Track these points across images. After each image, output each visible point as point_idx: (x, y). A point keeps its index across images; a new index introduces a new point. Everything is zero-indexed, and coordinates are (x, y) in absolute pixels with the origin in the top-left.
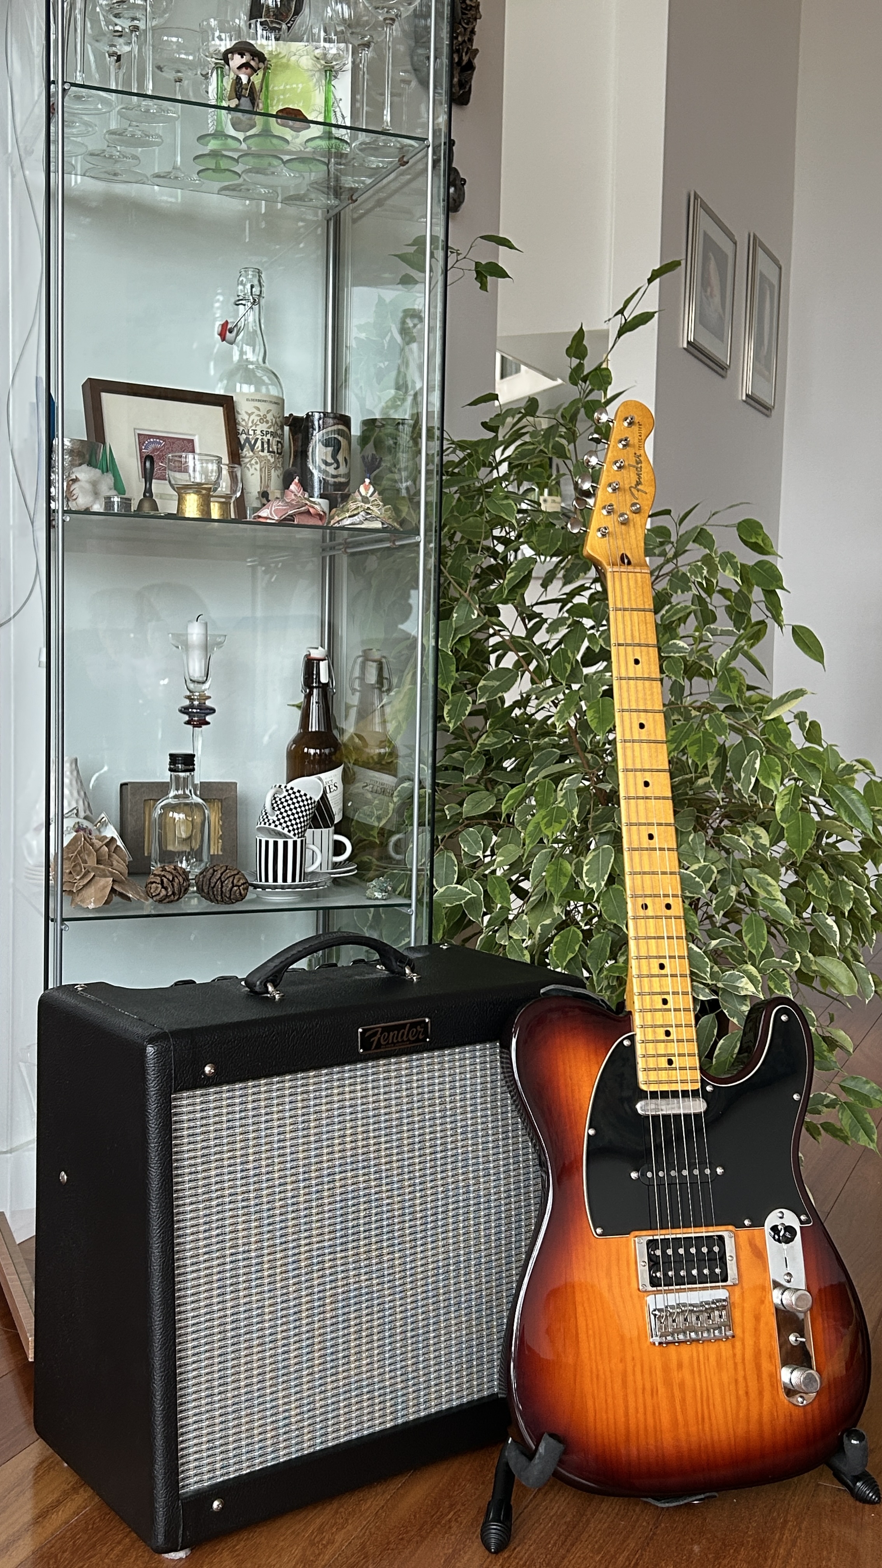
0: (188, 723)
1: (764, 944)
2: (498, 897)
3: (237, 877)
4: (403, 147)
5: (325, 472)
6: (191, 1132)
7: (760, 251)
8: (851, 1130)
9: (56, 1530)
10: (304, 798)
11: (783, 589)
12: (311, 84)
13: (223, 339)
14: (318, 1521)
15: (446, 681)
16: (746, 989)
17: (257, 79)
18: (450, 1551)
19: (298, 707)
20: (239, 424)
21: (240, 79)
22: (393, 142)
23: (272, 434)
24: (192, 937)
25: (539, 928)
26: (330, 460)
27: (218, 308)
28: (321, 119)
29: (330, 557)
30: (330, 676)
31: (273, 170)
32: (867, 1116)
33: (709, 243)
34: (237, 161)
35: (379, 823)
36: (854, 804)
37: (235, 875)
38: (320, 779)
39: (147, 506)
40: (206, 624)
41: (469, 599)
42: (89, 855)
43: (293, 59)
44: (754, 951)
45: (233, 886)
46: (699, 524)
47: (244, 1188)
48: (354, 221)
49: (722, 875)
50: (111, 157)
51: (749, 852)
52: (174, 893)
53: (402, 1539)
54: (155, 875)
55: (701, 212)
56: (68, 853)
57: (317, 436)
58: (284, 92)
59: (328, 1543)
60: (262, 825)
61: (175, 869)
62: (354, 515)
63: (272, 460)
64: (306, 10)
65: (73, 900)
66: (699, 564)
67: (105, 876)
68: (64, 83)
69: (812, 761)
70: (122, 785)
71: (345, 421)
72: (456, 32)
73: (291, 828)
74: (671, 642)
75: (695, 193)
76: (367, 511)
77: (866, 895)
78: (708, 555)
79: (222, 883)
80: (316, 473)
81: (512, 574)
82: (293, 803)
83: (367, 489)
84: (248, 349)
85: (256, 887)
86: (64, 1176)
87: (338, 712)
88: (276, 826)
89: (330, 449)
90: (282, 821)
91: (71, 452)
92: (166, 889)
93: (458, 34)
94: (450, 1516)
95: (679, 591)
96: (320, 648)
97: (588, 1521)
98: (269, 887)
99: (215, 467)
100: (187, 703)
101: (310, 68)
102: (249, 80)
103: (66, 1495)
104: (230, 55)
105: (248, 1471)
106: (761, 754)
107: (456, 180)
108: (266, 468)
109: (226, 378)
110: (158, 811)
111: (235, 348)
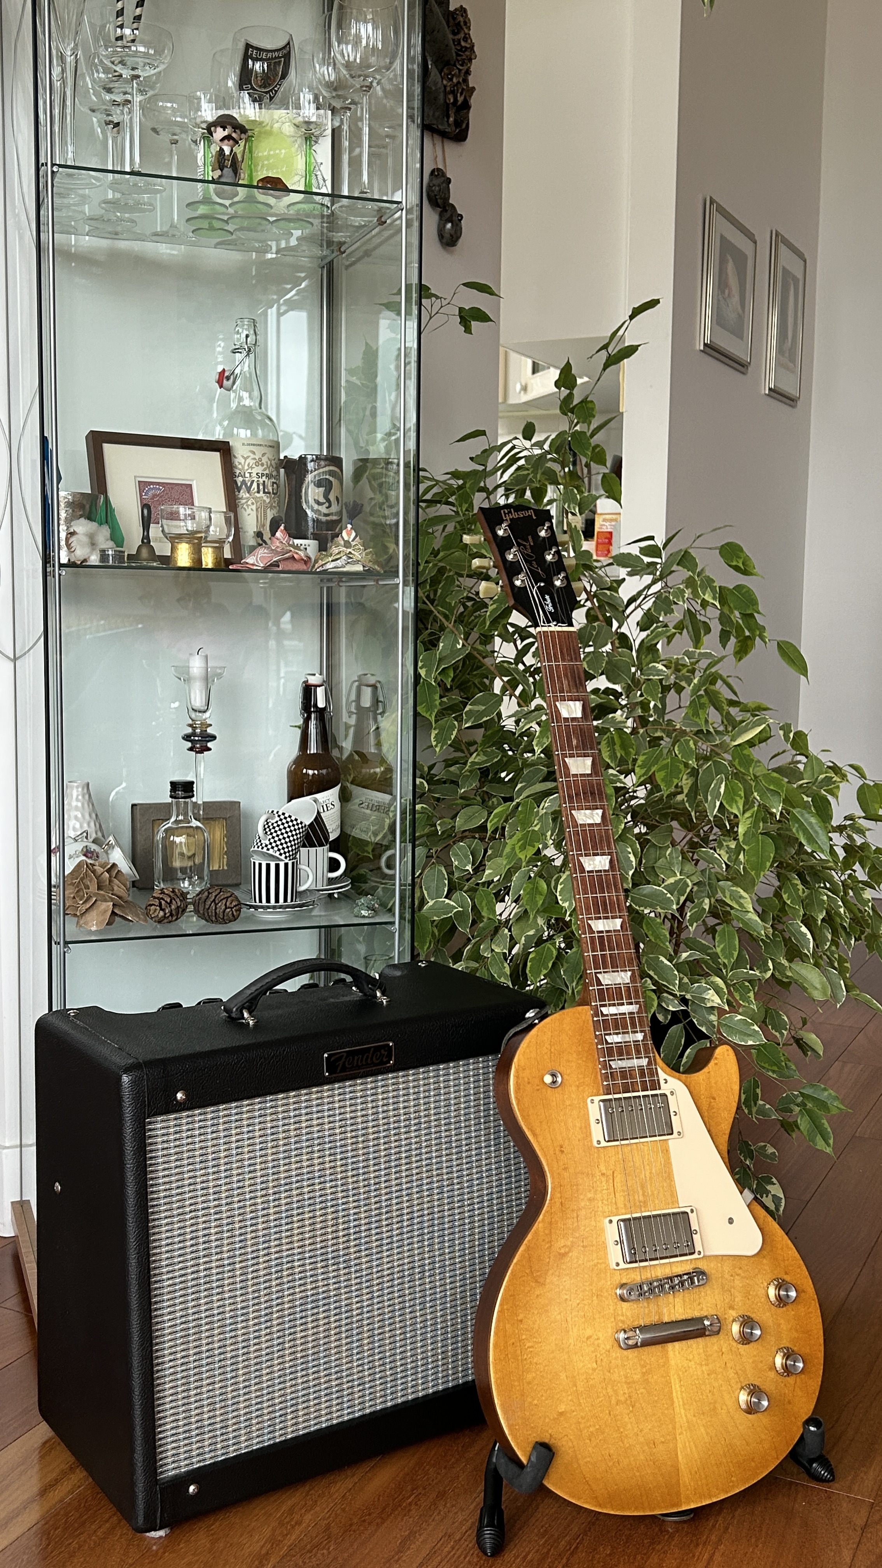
0: (191, 749)
1: (736, 954)
2: (485, 909)
3: (229, 899)
4: (381, 209)
5: (318, 511)
6: (165, 1152)
7: (783, 247)
8: (809, 1135)
9: (51, 1509)
10: (295, 823)
11: (758, 613)
12: (293, 150)
13: (221, 387)
14: (290, 1503)
15: (429, 709)
16: (713, 1001)
17: (238, 150)
18: (407, 1533)
19: (299, 727)
20: (236, 467)
21: (223, 150)
22: (370, 205)
23: (267, 476)
24: (192, 952)
25: (523, 938)
26: (322, 500)
27: (220, 353)
28: (302, 188)
30: (327, 700)
31: (263, 228)
32: (824, 1121)
33: (726, 245)
34: (227, 222)
35: (375, 838)
36: (812, 828)
37: (227, 898)
38: (315, 801)
39: (145, 553)
40: (206, 657)
41: (454, 630)
42: (90, 881)
43: (276, 126)
44: (726, 961)
45: (226, 908)
46: (684, 547)
47: (216, 1203)
48: (347, 267)
49: (699, 887)
50: (109, 220)
51: (724, 865)
52: (171, 915)
53: (364, 1521)
54: (155, 898)
55: (717, 217)
56: (72, 879)
57: (310, 477)
58: (268, 158)
59: (296, 1523)
60: (256, 848)
61: (173, 891)
62: (337, 559)
63: (268, 500)
65: (78, 922)
66: (681, 586)
67: (105, 901)
68: (53, 165)
69: (772, 787)
70: (133, 805)
71: (337, 462)
72: (450, 74)
73: (282, 851)
74: (651, 665)
76: (349, 556)
77: (840, 903)
78: (691, 577)
79: (216, 905)
80: (309, 512)
81: (494, 606)
82: (285, 828)
83: (349, 534)
84: (245, 395)
86: (58, 1187)
87: (338, 730)
88: (268, 850)
89: (322, 490)
90: (274, 845)
91: (72, 504)
92: (164, 910)
93: (453, 76)
94: (410, 1500)
95: (662, 613)
96: (317, 675)
98: (262, 907)
100: (189, 730)
101: (292, 134)
102: (232, 150)
103: (64, 1474)
104: (213, 129)
105: (223, 1458)
106: (727, 778)
107: (452, 215)
108: (261, 509)
109: (226, 423)
110: (160, 835)
111: (233, 395)
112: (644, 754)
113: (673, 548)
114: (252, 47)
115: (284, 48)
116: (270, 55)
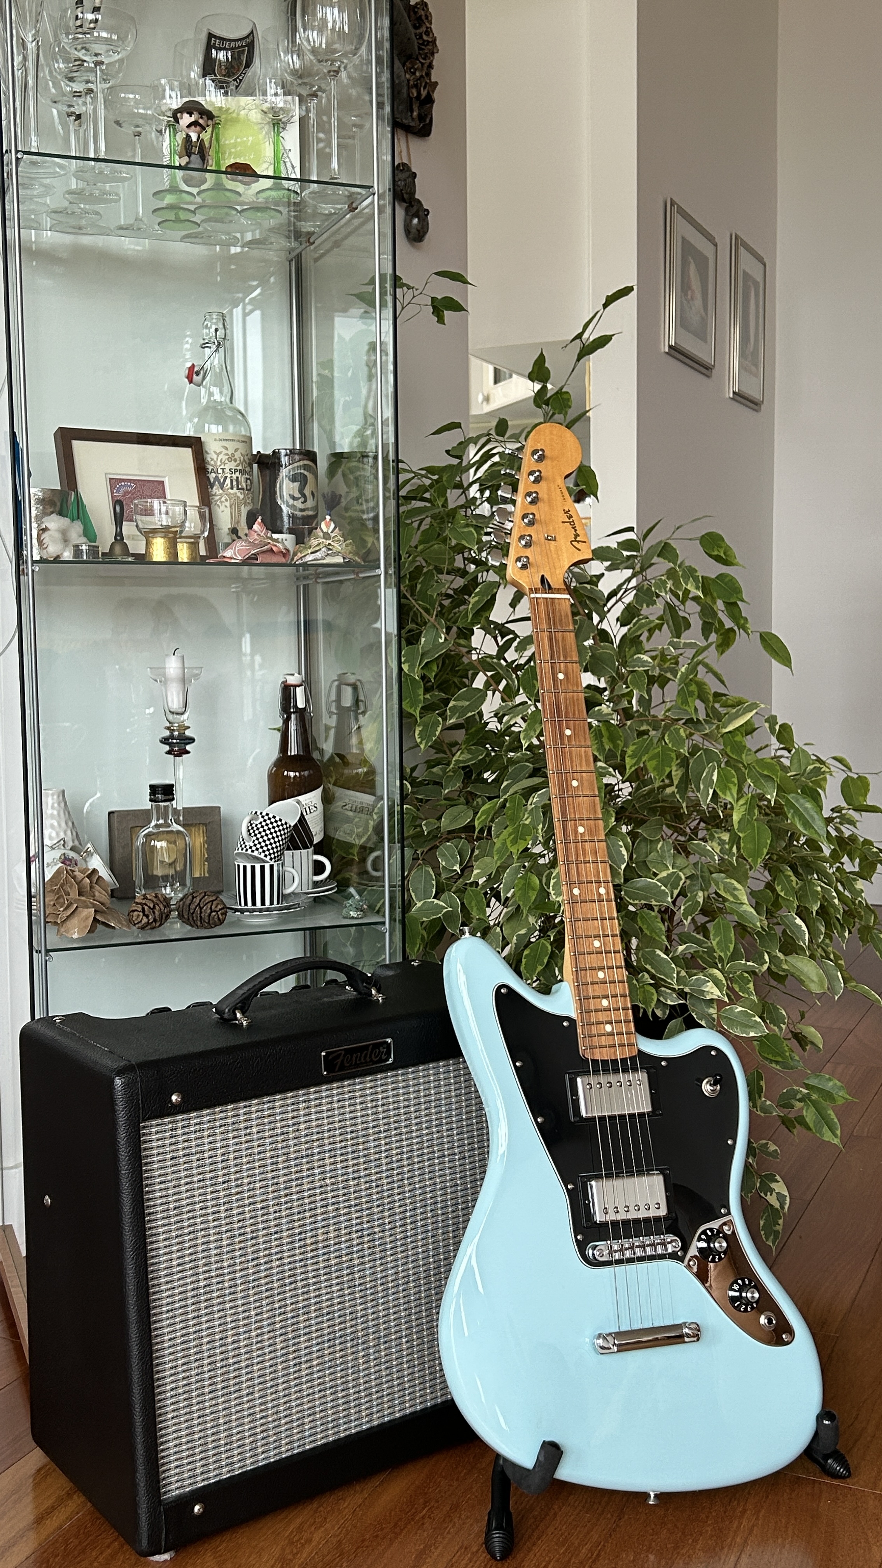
0: (169, 753)
1: (732, 947)
2: (475, 909)
3: (215, 903)
4: (352, 195)
5: (293, 507)
6: (160, 1157)
7: (742, 250)
8: (815, 1126)
9: (49, 1536)
10: (279, 823)
11: (743, 601)
12: (261, 137)
13: (191, 382)
14: (298, 1521)
15: (413, 704)
16: (712, 993)
17: (206, 136)
18: (422, 1547)
19: (279, 730)
20: (208, 463)
21: (190, 137)
22: (341, 190)
23: (240, 471)
24: (177, 960)
25: (515, 938)
26: (297, 495)
27: (187, 350)
28: (270, 173)
29: (304, 585)
30: (307, 701)
31: (231, 219)
32: (831, 1112)
33: (687, 247)
34: (194, 212)
35: (360, 840)
36: (808, 813)
37: (213, 901)
38: (299, 802)
39: (118, 549)
40: (183, 657)
41: (436, 624)
42: (71, 887)
43: (242, 113)
44: (722, 954)
45: (212, 912)
46: (663, 538)
47: (214, 1209)
48: (316, 260)
49: (691, 880)
50: (73, 213)
51: (716, 858)
52: (155, 920)
53: (377, 1536)
54: (137, 903)
55: (678, 218)
56: (51, 886)
57: (284, 472)
58: (235, 145)
59: (306, 1542)
60: (240, 851)
61: (156, 897)
62: (316, 551)
63: (242, 497)
64: (257, 61)
65: (58, 930)
66: (663, 578)
67: (87, 907)
68: (17, 152)
69: (765, 773)
70: (110, 813)
71: (311, 456)
72: (413, 67)
73: (267, 853)
74: (635, 657)
75: (671, 199)
76: (328, 547)
77: (834, 894)
78: (672, 568)
79: (201, 908)
80: (285, 508)
81: (476, 599)
82: (269, 829)
83: (328, 526)
84: (215, 390)
85: (236, 910)
86: (48, 1200)
87: (318, 732)
88: (253, 851)
89: (297, 484)
90: (258, 846)
91: (40, 502)
92: (147, 916)
93: (416, 70)
94: (423, 1514)
95: (645, 605)
96: (296, 675)
97: (555, 1514)
98: (248, 910)
99: (182, 508)
100: (167, 733)
101: (260, 121)
102: (199, 137)
103: (61, 1501)
104: (179, 115)
105: (228, 1475)
106: (719, 766)
107: (418, 211)
108: (235, 505)
109: (196, 420)
110: (141, 840)
111: (203, 390)
112: (634, 744)
113: (652, 539)
114: (215, 37)
115: (248, 36)
116: (233, 44)
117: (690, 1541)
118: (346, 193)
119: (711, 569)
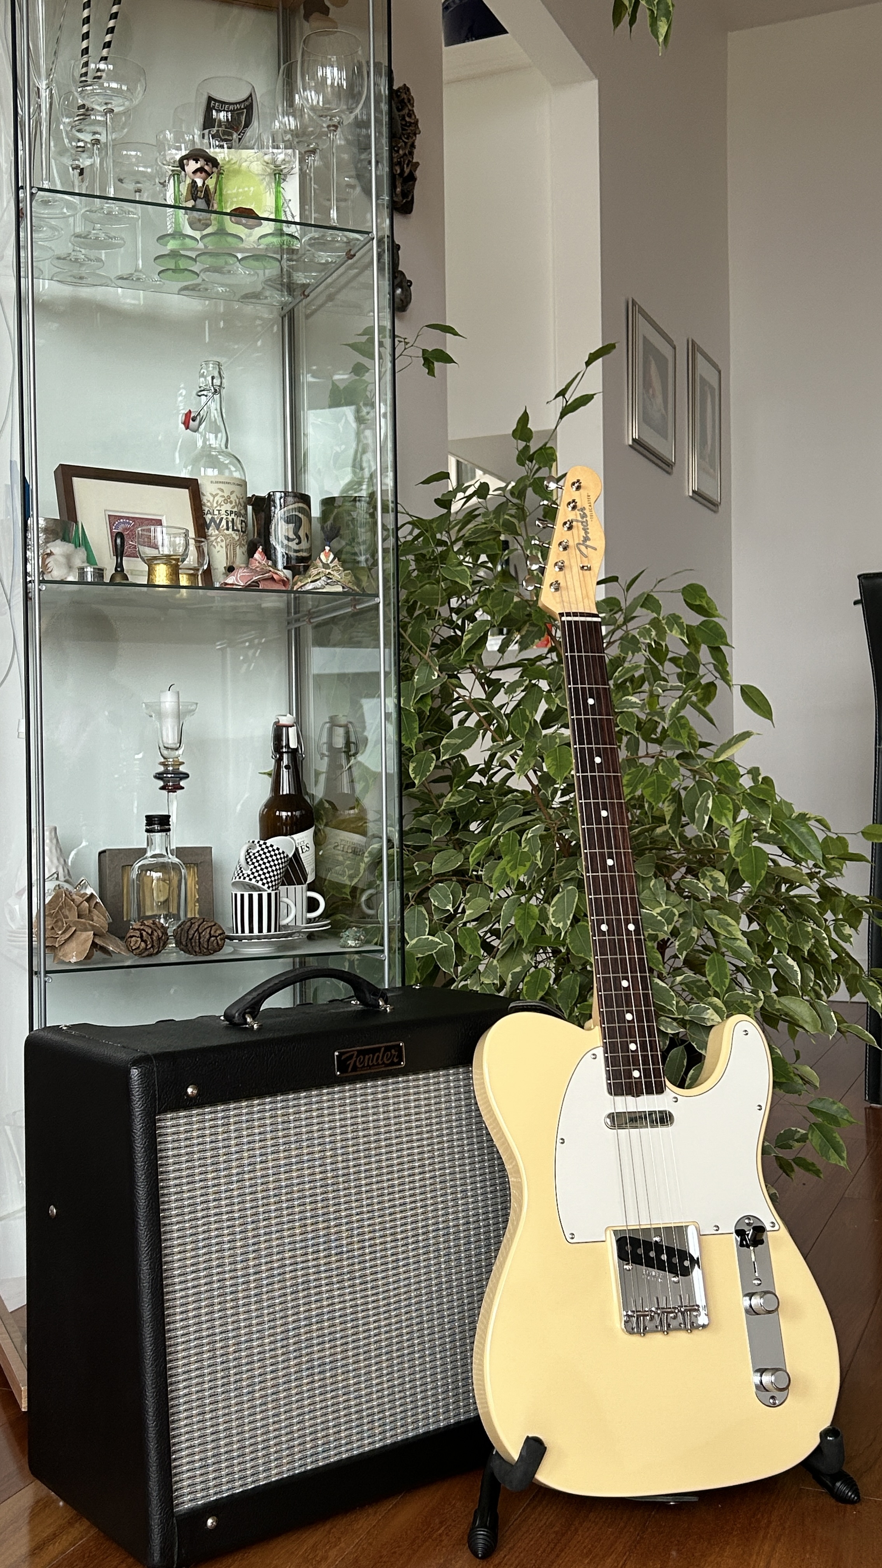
0: (162, 788)
1: (727, 982)
2: (469, 947)
3: (213, 929)
4: (349, 240)
5: (287, 547)
6: (175, 1152)
7: (699, 357)
8: (821, 1150)
10: (277, 852)
11: (727, 645)
12: (262, 187)
13: (187, 428)
15: (410, 737)
16: (712, 1020)
17: (211, 182)
19: (269, 774)
20: (205, 505)
23: (236, 513)
25: (510, 976)
26: (292, 536)
27: (181, 402)
28: (273, 216)
29: (296, 629)
30: (299, 742)
31: (229, 268)
32: (836, 1135)
35: (351, 881)
36: (803, 837)
37: (211, 927)
38: (292, 839)
39: (118, 577)
40: (178, 693)
41: (429, 661)
42: (70, 910)
43: (244, 164)
44: (718, 989)
45: (211, 936)
46: (645, 590)
48: (307, 317)
49: (684, 919)
50: (76, 259)
51: (709, 895)
52: (153, 946)
53: (394, 1553)
54: (134, 929)
55: (640, 319)
56: (50, 910)
57: (279, 514)
58: (237, 195)
59: (321, 1560)
60: (237, 879)
61: (154, 923)
62: (316, 580)
63: (237, 538)
64: (255, 123)
65: (55, 954)
66: (648, 626)
67: (86, 930)
68: (31, 188)
69: (761, 797)
70: (101, 852)
71: (305, 499)
72: (396, 146)
73: (265, 881)
74: (624, 699)
75: (633, 300)
76: (328, 576)
77: (824, 935)
78: (655, 618)
79: (200, 934)
80: (279, 548)
81: (469, 636)
82: (267, 857)
83: (327, 556)
84: (210, 436)
85: (233, 938)
86: (53, 1210)
87: (309, 779)
88: (250, 880)
89: (291, 526)
90: (256, 874)
91: (46, 530)
92: (145, 942)
93: (399, 148)
94: (440, 1532)
95: (630, 653)
96: (288, 715)
97: (576, 1530)
98: (245, 938)
99: (182, 541)
100: (161, 769)
101: (261, 172)
102: (204, 183)
104: (185, 161)
105: (241, 1489)
106: (713, 795)
107: (401, 282)
108: (231, 546)
109: (190, 468)
110: (134, 874)
111: (199, 436)
112: (628, 774)
113: (637, 591)
114: (215, 100)
115: (247, 100)
116: (231, 107)
117: (717, 1549)
118: (345, 240)
119: (694, 619)
